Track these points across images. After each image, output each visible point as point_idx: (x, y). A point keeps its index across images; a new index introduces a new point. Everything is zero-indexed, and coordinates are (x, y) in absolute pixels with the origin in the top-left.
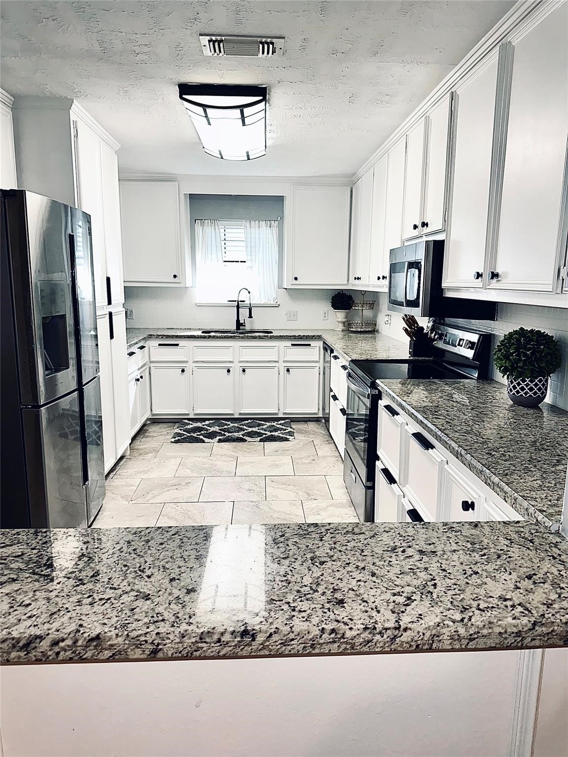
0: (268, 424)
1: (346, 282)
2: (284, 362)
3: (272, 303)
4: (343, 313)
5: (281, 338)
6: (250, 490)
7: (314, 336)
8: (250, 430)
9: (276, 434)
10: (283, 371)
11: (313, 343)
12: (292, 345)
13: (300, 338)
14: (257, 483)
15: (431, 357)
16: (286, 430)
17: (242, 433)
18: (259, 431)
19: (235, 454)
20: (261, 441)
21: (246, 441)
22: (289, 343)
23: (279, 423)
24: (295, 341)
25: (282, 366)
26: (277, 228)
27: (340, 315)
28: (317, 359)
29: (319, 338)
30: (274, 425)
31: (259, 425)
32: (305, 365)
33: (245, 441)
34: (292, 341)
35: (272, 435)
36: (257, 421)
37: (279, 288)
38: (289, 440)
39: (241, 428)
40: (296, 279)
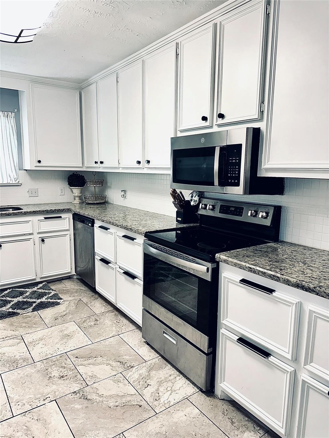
0: (30, 291)
1: (81, 165)
2: (39, 233)
3: (14, 182)
4: (79, 189)
5: (34, 213)
6: (63, 377)
7: (64, 210)
8: (16, 300)
9: (44, 299)
10: (38, 241)
11: (63, 216)
12: (45, 218)
13: (52, 212)
14: (63, 364)
15: (197, 223)
16: (49, 293)
17: (9, 306)
18: (25, 300)
19: (17, 333)
20: (34, 310)
21: (19, 314)
22: (42, 217)
23: (39, 287)
24: (48, 214)
25: (37, 238)
26: (14, 119)
27: (77, 191)
28: (68, 228)
29: (68, 210)
30: (36, 291)
31: (22, 294)
32: (57, 234)
33: (17, 314)
34: (45, 215)
35: (41, 302)
36: (17, 289)
37: (19, 170)
38: (60, 304)
39: (6, 300)
40: (39, 162)
